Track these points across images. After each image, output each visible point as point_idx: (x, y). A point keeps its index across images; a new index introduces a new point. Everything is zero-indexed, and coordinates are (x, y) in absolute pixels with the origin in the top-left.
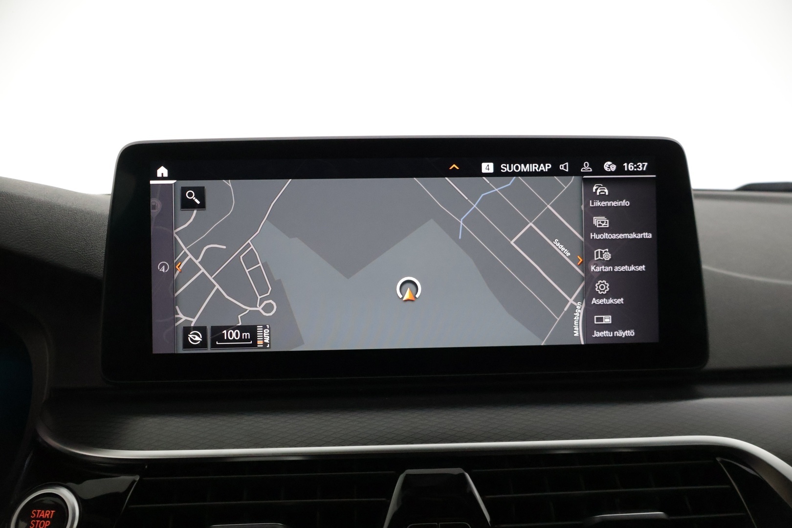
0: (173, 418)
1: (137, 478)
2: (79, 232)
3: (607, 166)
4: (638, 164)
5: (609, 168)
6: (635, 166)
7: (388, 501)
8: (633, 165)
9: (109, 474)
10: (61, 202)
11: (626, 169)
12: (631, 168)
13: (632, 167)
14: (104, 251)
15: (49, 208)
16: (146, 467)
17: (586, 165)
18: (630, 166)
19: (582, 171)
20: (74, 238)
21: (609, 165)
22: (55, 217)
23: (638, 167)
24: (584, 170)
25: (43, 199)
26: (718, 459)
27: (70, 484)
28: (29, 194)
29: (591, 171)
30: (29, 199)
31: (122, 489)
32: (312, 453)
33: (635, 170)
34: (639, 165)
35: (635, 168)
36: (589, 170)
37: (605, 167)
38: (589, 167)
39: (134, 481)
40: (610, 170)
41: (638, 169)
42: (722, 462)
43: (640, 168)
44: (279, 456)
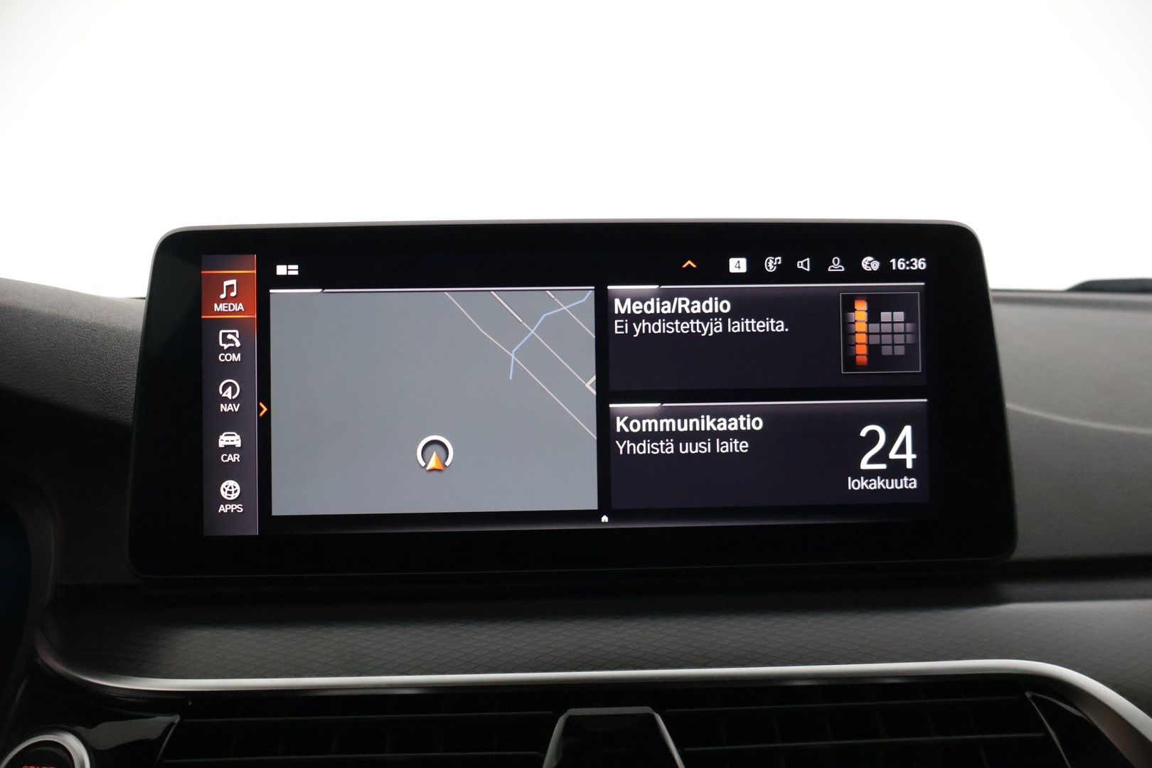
0: (230, 631)
1: (176, 719)
2: (98, 358)
3: (867, 263)
4: (912, 260)
5: (869, 265)
6: (908, 262)
7: (542, 755)
8: (905, 262)
9: (139, 714)
10: (74, 314)
11: (894, 268)
12: (902, 266)
13: (903, 264)
14: (134, 385)
15: (55, 323)
16: (190, 703)
17: (836, 261)
18: (899, 264)
19: (829, 270)
20: (91, 368)
21: (870, 262)
22: (63, 336)
23: (911, 264)
24: (832, 268)
25: (46, 310)
26: (1028, 695)
27: (80, 729)
28: (27, 303)
29: (843, 270)
30: (25, 311)
31: (153, 735)
32: (428, 684)
33: (908, 268)
34: (914, 261)
35: (907, 265)
36: (841, 268)
37: (863, 264)
38: (840, 264)
39: (171, 724)
40: (870, 270)
41: (912, 268)
42: (1034, 698)
43: (914, 266)
44: (386, 688)
